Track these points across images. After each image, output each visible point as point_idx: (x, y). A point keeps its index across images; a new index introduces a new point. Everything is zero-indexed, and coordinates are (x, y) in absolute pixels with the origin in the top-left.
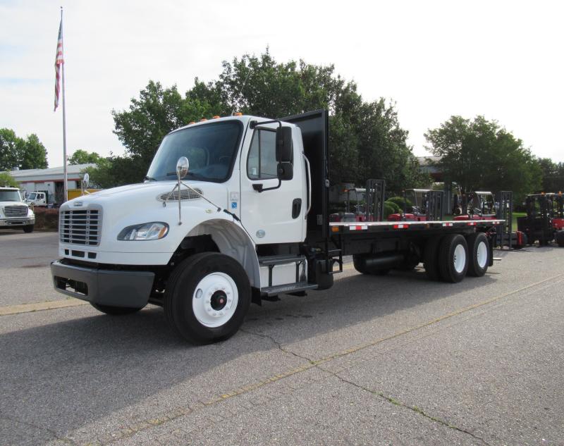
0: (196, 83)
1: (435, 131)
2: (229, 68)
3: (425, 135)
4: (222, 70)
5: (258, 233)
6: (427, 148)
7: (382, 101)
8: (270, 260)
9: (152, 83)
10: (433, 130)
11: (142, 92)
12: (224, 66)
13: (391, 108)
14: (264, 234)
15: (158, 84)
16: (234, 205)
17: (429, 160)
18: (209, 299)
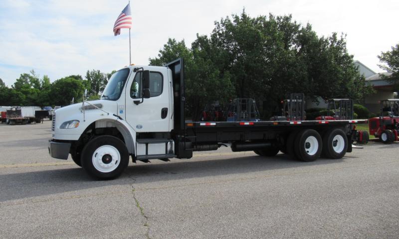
0: (198, 36)
1: (388, 53)
2: (219, 26)
3: (379, 57)
4: (214, 27)
5: (137, 127)
6: (381, 67)
7: (335, 35)
8: (146, 140)
9: (170, 40)
10: (386, 52)
11: (165, 46)
12: (216, 24)
13: (342, 40)
14: (141, 127)
15: (174, 39)
16: (121, 112)
17: (383, 75)
18: (101, 158)
